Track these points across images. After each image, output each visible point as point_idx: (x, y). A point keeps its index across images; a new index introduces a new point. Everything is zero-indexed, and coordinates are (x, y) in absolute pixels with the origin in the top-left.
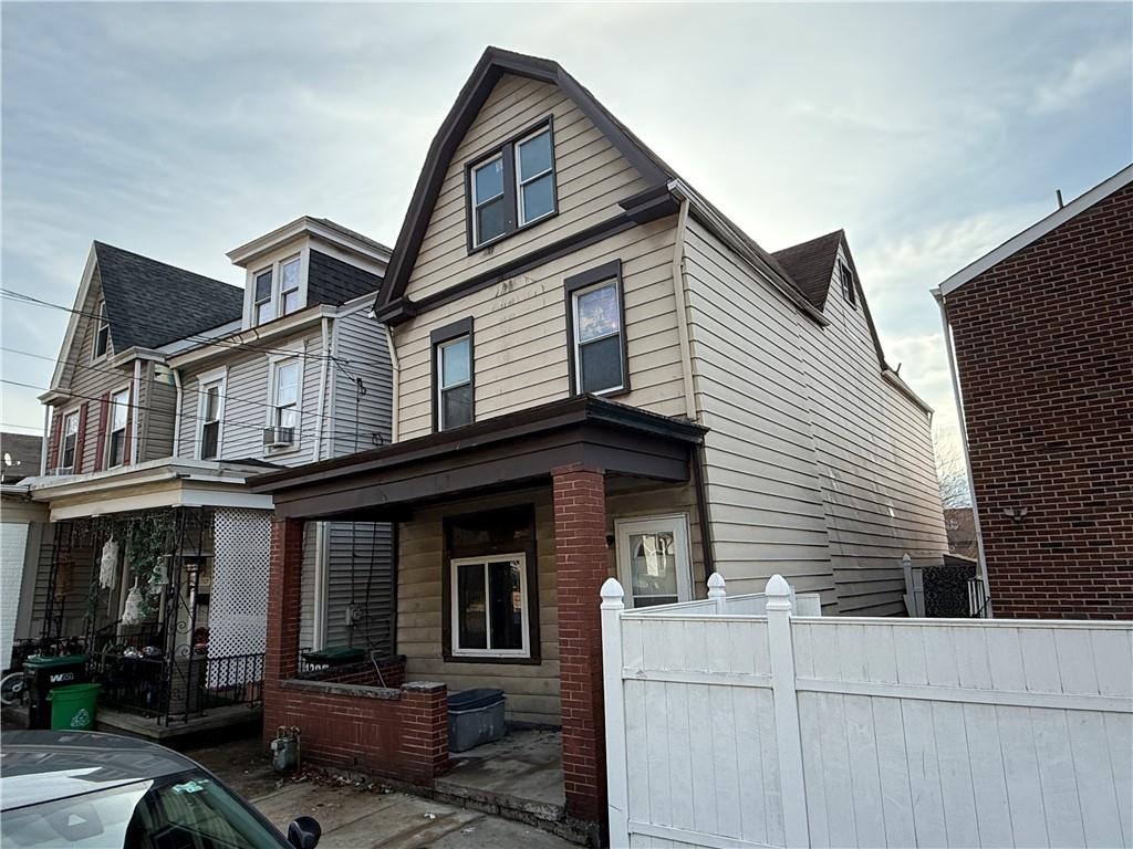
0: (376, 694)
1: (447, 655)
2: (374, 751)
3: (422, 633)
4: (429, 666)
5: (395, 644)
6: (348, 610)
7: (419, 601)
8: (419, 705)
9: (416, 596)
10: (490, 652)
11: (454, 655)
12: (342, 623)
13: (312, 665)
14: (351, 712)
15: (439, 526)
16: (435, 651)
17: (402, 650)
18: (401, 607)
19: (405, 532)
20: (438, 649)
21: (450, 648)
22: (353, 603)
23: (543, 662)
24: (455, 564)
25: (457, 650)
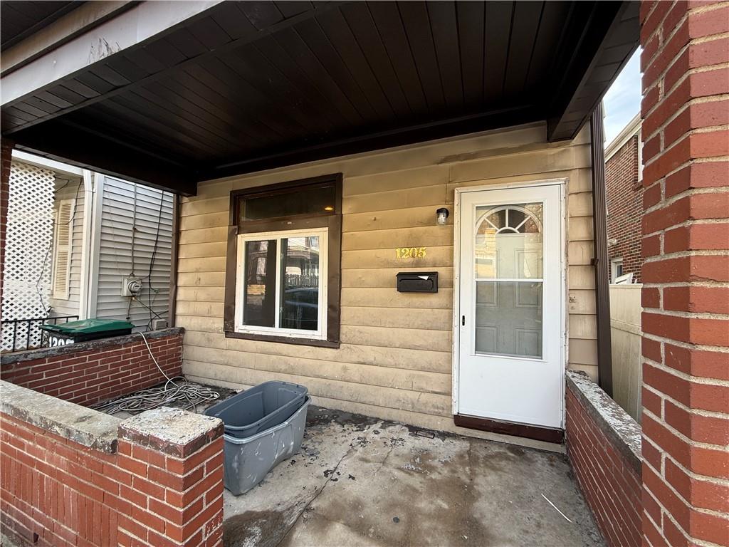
0: (68, 432)
1: (229, 331)
2: (65, 534)
3: (203, 307)
4: (209, 340)
5: (174, 316)
6: (126, 281)
7: (201, 275)
8: (154, 475)
9: (197, 271)
10: (277, 331)
11: (236, 331)
12: (118, 293)
13: (55, 339)
14: (30, 449)
15: (226, 202)
16: (216, 325)
17: (180, 322)
18: (182, 280)
19: (189, 206)
20: (220, 324)
21: (233, 324)
22: (132, 275)
23: (341, 346)
24: (242, 239)
25: (240, 326)
